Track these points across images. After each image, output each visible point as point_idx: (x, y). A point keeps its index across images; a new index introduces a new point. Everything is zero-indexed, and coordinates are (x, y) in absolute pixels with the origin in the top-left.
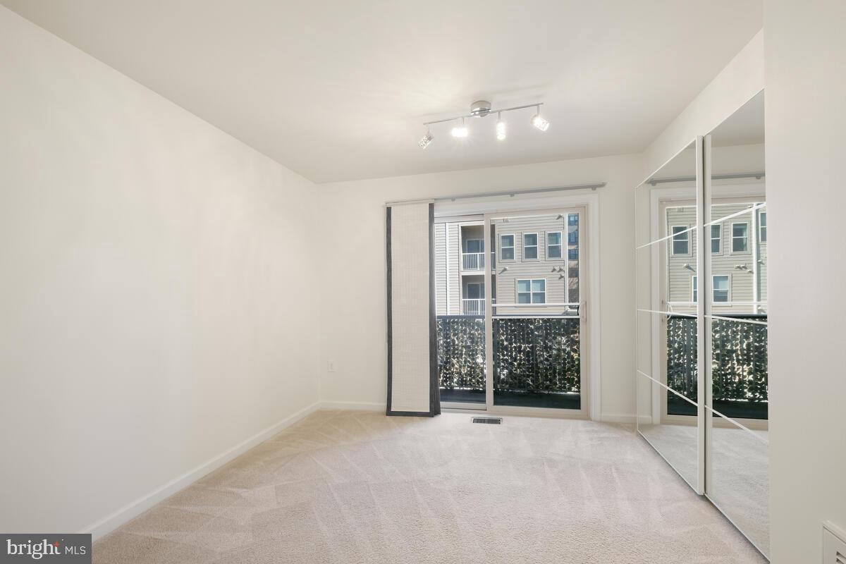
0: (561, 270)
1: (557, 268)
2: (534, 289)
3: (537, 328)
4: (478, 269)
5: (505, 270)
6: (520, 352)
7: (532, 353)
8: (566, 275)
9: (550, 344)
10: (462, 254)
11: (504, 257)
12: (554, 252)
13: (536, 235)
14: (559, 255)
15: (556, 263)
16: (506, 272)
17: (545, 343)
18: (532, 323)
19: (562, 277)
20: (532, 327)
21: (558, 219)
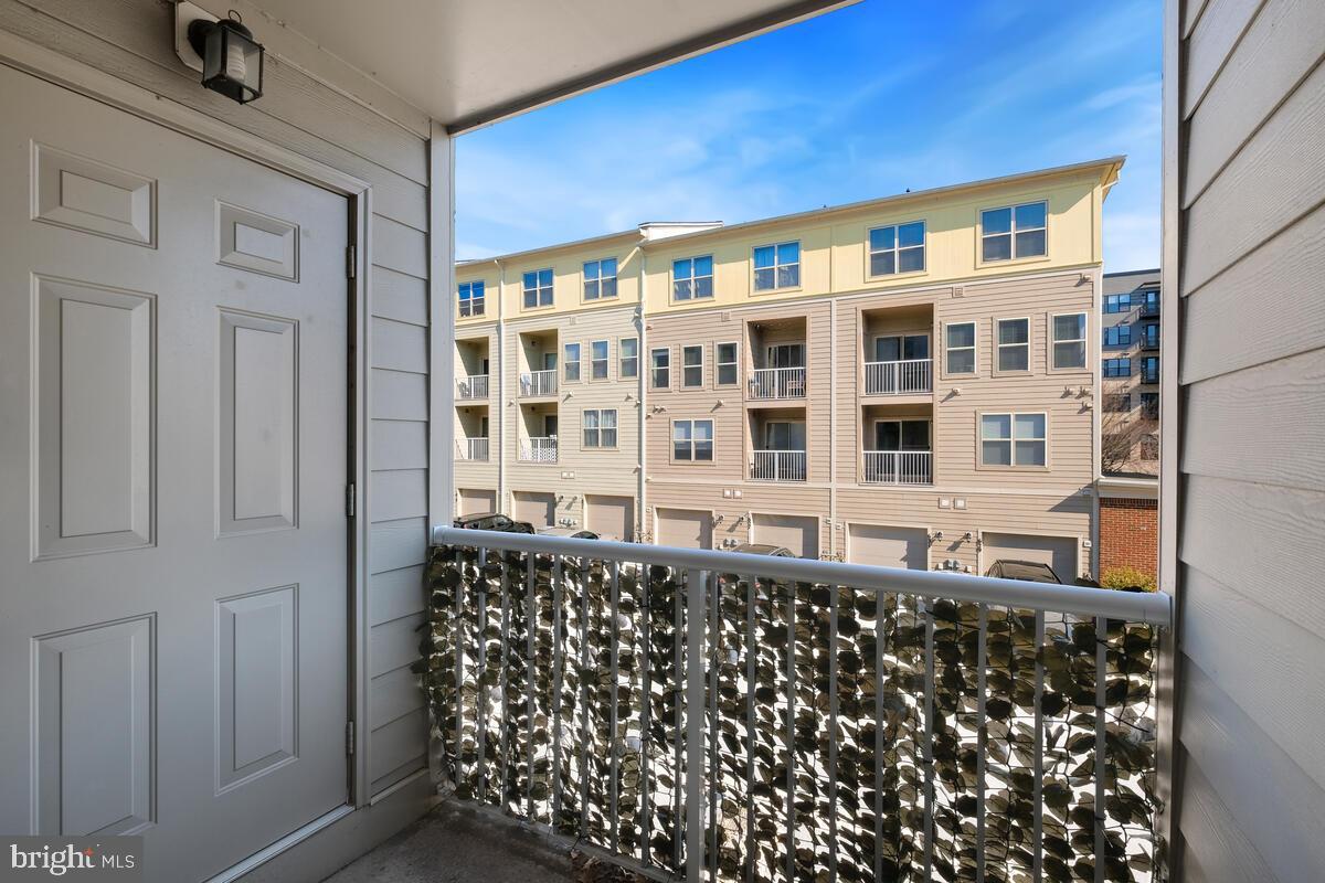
0: (1083, 394)
1: (1076, 391)
2: (1020, 433)
3: (905, 640)
4: (896, 392)
5: (954, 393)
6: (806, 742)
7: (870, 764)
8: (1097, 406)
9: (968, 737)
10: (863, 364)
11: (952, 369)
12: (1069, 355)
13: (1027, 320)
14: (1081, 364)
15: (1071, 378)
16: (955, 398)
17: (937, 723)
18: (868, 609)
19: (1086, 408)
20: (868, 625)
21: (1077, 285)
